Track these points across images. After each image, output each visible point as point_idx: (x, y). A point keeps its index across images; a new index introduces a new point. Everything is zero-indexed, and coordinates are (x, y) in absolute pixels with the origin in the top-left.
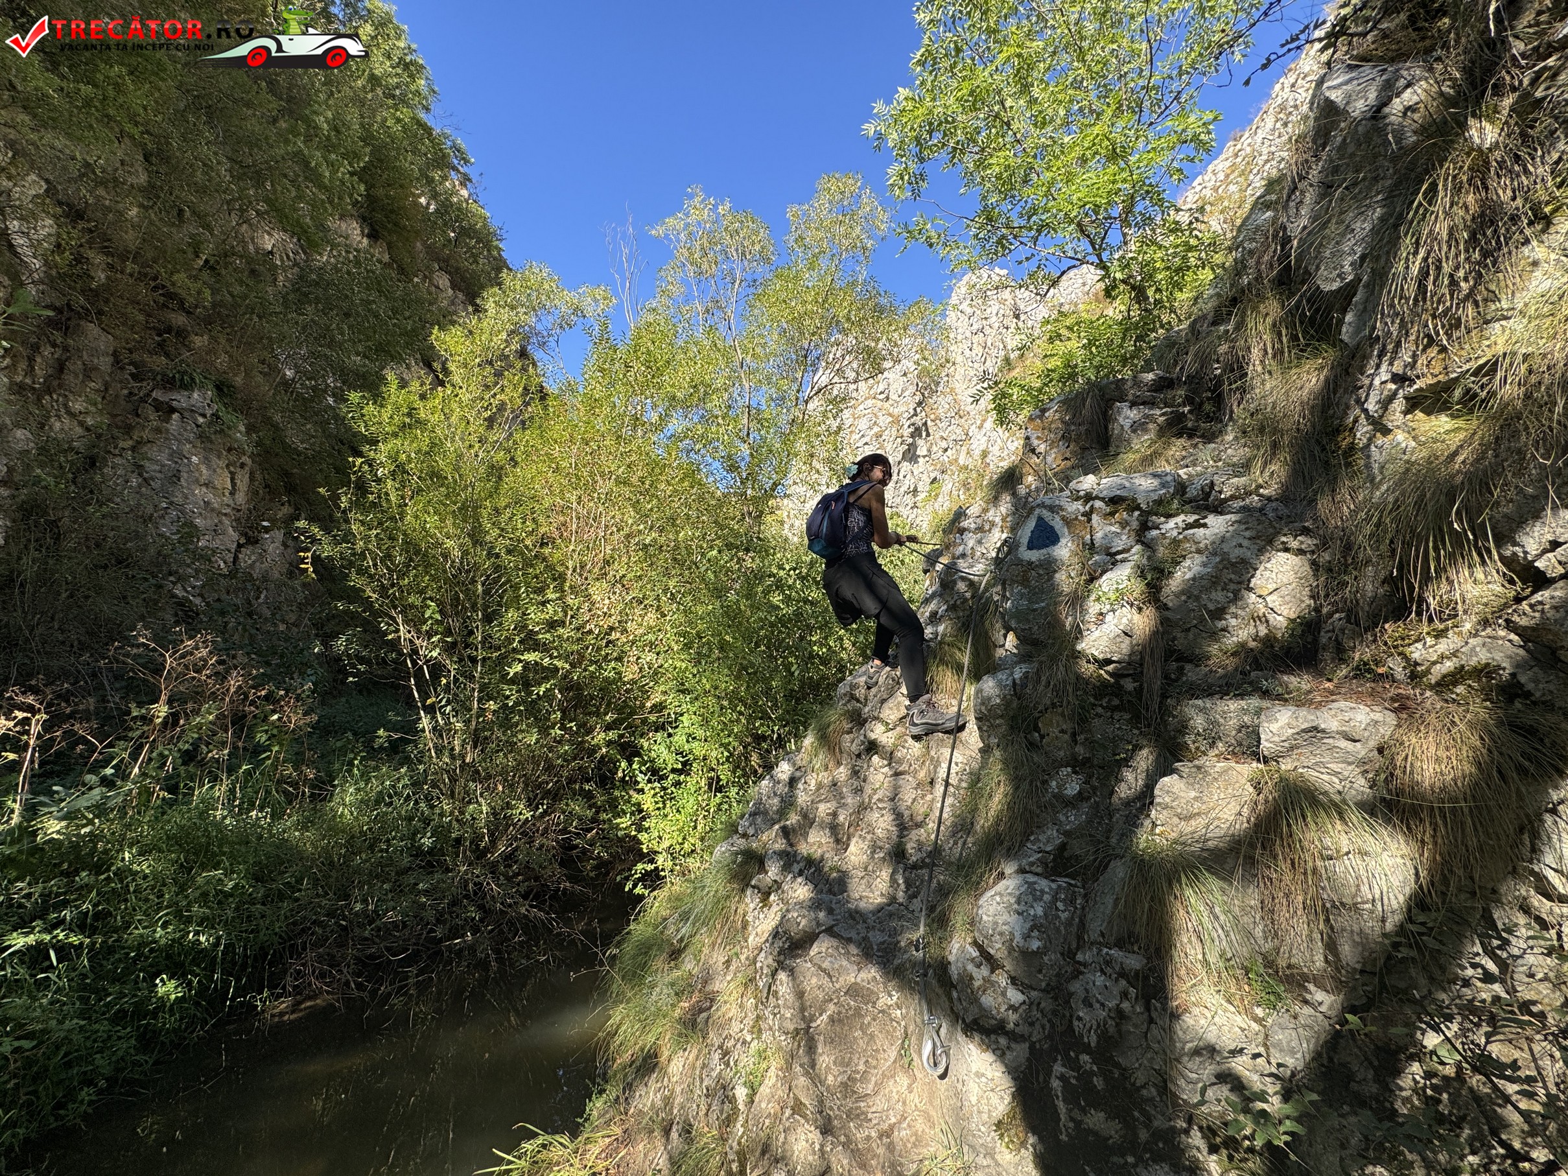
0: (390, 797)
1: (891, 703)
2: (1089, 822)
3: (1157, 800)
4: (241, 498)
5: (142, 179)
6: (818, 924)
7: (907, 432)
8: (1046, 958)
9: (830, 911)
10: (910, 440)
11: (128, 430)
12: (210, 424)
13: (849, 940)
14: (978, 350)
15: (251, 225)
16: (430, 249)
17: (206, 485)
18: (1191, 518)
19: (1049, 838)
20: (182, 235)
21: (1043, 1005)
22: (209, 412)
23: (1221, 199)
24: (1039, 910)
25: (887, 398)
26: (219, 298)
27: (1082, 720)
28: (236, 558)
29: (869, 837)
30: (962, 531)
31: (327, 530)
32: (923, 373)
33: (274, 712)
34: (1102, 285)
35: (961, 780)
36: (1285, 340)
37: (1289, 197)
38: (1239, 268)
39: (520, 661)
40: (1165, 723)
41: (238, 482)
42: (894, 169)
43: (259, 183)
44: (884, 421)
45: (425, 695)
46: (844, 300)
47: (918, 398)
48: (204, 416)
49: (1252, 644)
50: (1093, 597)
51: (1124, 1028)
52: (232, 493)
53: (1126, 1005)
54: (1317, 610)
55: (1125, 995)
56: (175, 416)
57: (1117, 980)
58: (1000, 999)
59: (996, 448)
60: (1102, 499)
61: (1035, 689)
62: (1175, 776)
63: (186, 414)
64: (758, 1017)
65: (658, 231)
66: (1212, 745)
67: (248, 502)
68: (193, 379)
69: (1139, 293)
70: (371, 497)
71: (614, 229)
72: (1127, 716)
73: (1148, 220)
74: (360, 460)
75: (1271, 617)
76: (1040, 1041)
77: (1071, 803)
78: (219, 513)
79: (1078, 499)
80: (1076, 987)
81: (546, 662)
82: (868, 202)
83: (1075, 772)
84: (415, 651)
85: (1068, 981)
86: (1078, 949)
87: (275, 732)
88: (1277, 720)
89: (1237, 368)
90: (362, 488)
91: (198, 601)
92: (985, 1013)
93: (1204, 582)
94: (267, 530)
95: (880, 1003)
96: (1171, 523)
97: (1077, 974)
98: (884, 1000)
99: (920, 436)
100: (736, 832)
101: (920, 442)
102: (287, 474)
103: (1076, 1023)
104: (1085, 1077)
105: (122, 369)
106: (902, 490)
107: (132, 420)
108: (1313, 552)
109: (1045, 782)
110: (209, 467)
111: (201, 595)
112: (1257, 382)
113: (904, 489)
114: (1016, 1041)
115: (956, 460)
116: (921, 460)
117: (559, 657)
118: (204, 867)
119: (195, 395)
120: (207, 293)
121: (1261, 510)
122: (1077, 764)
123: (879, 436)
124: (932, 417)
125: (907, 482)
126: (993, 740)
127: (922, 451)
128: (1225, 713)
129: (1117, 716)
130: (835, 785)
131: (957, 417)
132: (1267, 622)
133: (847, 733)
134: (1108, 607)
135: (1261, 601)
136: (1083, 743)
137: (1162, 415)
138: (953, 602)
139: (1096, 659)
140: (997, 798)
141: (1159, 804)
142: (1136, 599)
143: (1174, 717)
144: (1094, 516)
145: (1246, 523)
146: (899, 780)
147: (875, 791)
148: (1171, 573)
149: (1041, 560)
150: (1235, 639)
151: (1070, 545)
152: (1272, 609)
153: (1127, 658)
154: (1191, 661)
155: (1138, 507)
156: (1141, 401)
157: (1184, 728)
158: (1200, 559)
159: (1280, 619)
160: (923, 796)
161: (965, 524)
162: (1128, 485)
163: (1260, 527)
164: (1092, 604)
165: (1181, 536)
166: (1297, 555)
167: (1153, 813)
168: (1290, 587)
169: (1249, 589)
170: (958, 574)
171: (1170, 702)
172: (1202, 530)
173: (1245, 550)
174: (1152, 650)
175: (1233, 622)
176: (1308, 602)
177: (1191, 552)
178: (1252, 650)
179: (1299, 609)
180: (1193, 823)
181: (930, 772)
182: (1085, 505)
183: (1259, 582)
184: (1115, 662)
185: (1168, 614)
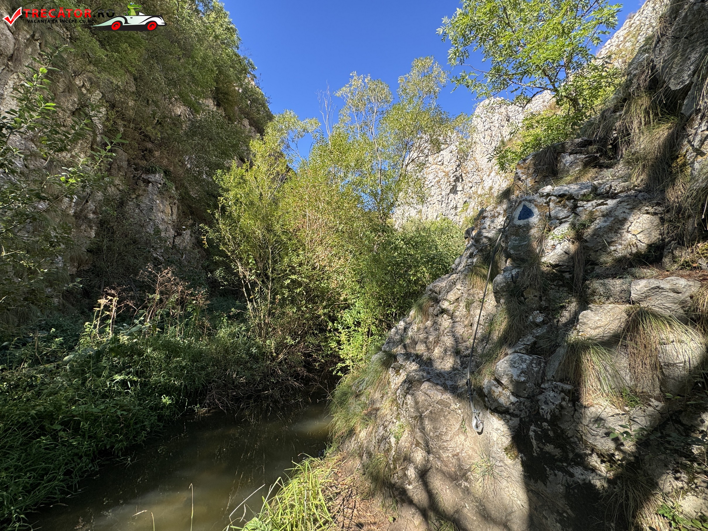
0: (238, 335)
1: (451, 293)
2: (548, 332)
3: (580, 321)
4: (175, 217)
5: (134, 89)
6: (423, 378)
7: (452, 179)
8: (527, 385)
9: (428, 373)
10: (454, 183)
11: (134, 190)
12: (163, 187)
13: (437, 384)
14: (488, 138)
15: (173, 104)
16: (241, 109)
17: (162, 212)
18: (600, 201)
19: (529, 339)
20: (149, 110)
21: (526, 404)
22: (162, 182)
23: (621, 51)
24: (524, 366)
25: (443, 164)
26: (163, 136)
27: (544, 291)
28: (174, 241)
29: (443, 347)
30: (484, 218)
31: (211, 227)
32: (460, 151)
33: (194, 300)
34: (554, 100)
35: (485, 323)
36: (651, 116)
37: (656, 45)
38: (628, 84)
39: (289, 279)
40: (585, 292)
41: (173, 210)
42: (451, 51)
43: (175, 86)
44: (441, 174)
45: (249, 295)
46: (425, 117)
47: (457, 163)
48: (160, 184)
49: (628, 256)
50: (550, 237)
51: (563, 413)
52: (172, 215)
53: (564, 403)
54: (663, 240)
55: (563, 399)
56: (150, 184)
57: (560, 393)
58: (507, 400)
59: (497, 185)
60: (555, 196)
61: (522, 278)
62: (589, 311)
63: (154, 184)
64: (398, 414)
65: (339, 94)
66: (608, 299)
67: (177, 219)
68: (156, 169)
69: (574, 102)
70: (227, 213)
71: (321, 93)
72: (566, 289)
73: (579, 65)
74: (222, 198)
75: (639, 244)
76: (524, 418)
77: (537, 325)
78: (167, 223)
79: (543, 196)
80: (541, 397)
81: (300, 279)
82: (437, 69)
83: (541, 313)
84: (245, 277)
85: (537, 395)
86: (542, 383)
87: (194, 307)
88: (639, 285)
89: (626, 132)
90: (223, 209)
91: (161, 258)
92: (501, 405)
93: (605, 229)
94: (184, 230)
95: (452, 407)
96: (590, 204)
97: (541, 393)
98: (453, 406)
99: (459, 181)
100: (381, 350)
101: (459, 184)
102: (190, 207)
103: (541, 411)
104: (545, 432)
105: (131, 166)
106: (450, 207)
107: (135, 187)
108: (661, 214)
109: (526, 317)
110: (163, 205)
111: (162, 256)
112: (636, 138)
113: (451, 206)
114: (513, 417)
115: (477, 192)
116: (459, 193)
117: (305, 278)
118: (174, 357)
119: (157, 176)
120: (159, 135)
121: (635, 196)
122: (541, 310)
123: (438, 182)
124: (465, 172)
125: (452, 203)
126: (502, 301)
127: (459, 188)
128: (614, 285)
129: (561, 289)
130: (426, 328)
131: (477, 171)
132: (637, 246)
133: (432, 307)
134: (557, 242)
135: (634, 237)
136: (545, 300)
137: (585, 158)
138: (481, 248)
139: (551, 265)
140: (504, 324)
141: (581, 322)
142: (571, 238)
143: (589, 288)
144: (551, 203)
145: (628, 202)
146: (456, 324)
147: (446, 329)
148: (588, 226)
149: (524, 224)
150: (620, 255)
151: (539, 217)
152: (639, 241)
153: (566, 264)
154: (598, 265)
155: (573, 198)
156: (575, 152)
157: (594, 293)
158: (604, 219)
159: (644, 245)
160: (467, 331)
161: (485, 214)
162: (568, 189)
163: (634, 203)
164: (550, 241)
165: (594, 210)
166: (653, 215)
167: (578, 327)
168: (649, 230)
169: (628, 232)
170: (482, 235)
171: (588, 282)
172: (605, 206)
173: (627, 214)
174: (579, 260)
175: (620, 247)
176: (658, 237)
177: (599, 216)
178: (629, 259)
179: (653, 240)
180: (597, 330)
181: (470, 321)
182: (546, 199)
183: (633, 228)
184: (560, 265)
185: (587, 244)
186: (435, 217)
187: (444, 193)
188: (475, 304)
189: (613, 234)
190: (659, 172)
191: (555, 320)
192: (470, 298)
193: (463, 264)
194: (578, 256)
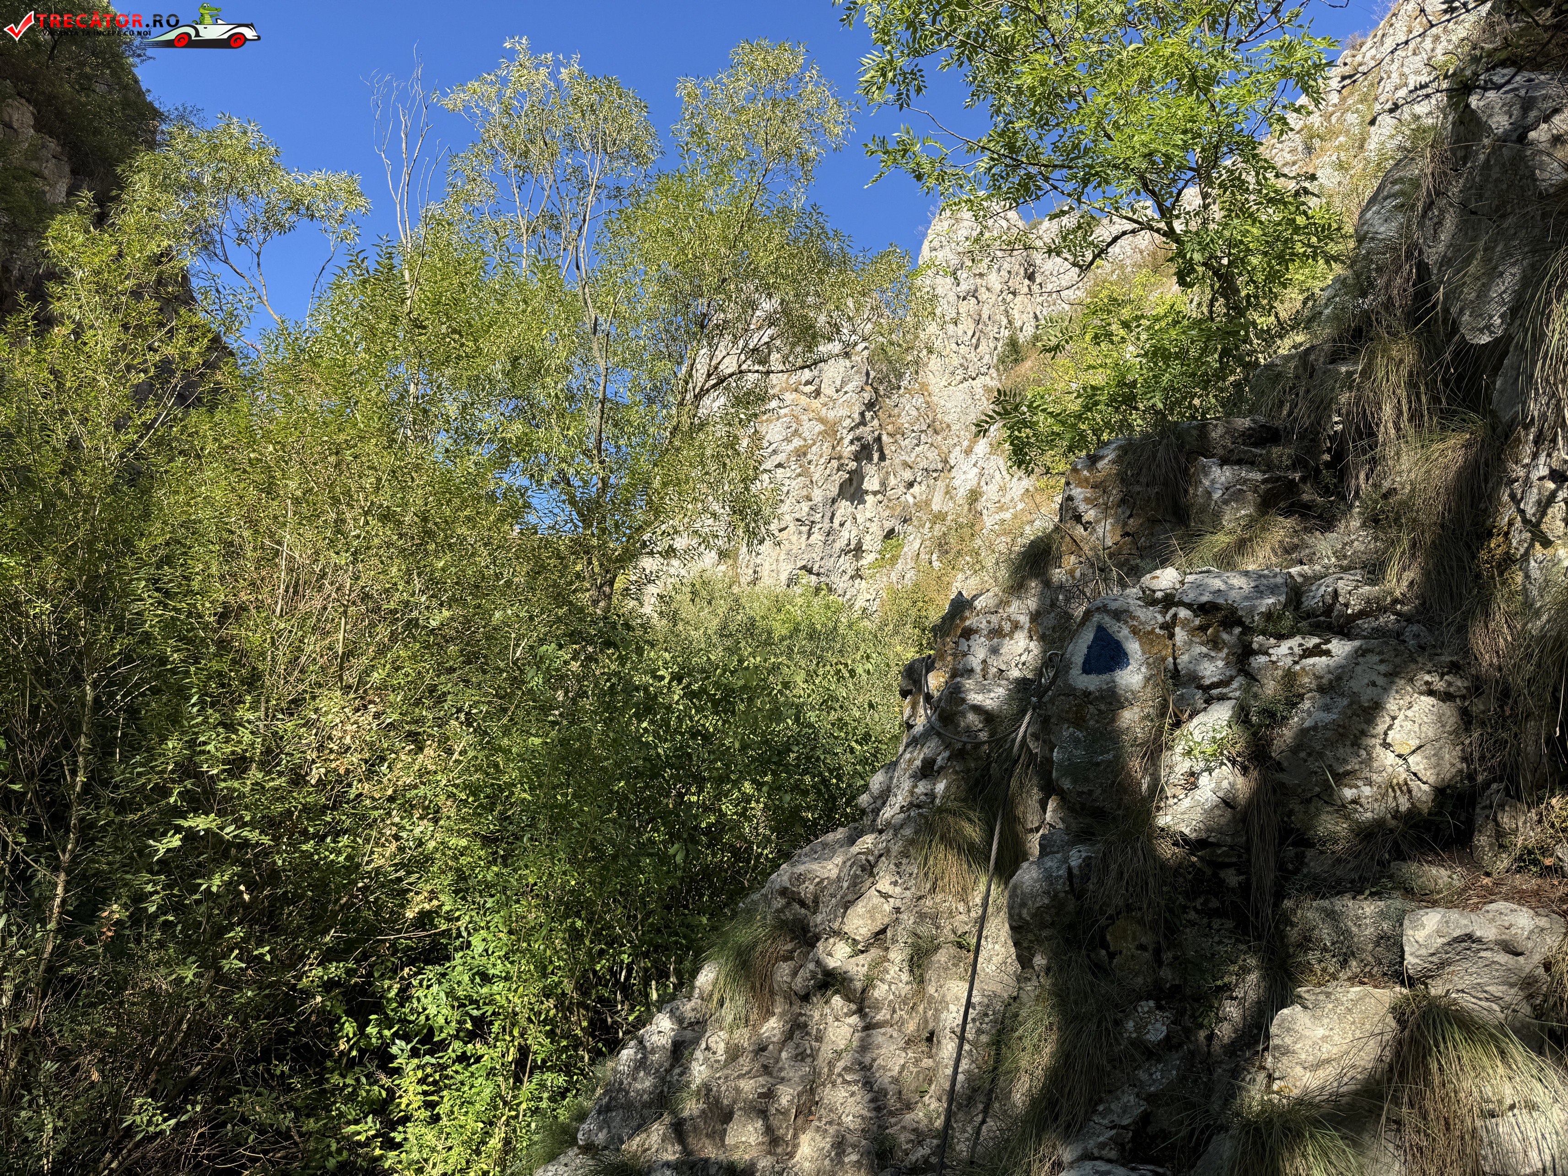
1: (860, 908)
2: (1182, 1079)
3: (1276, 1041)
7: (848, 450)
10: (853, 465)
14: (967, 325)
18: (1311, 642)
19: (1127, 1106)
25: (818, 393)
27: (1169, 929)
29: (831, 1130)
30: (968, 633)
32: (877, 355)
35: (980, 1032)
40: (1282, 936)
42: (871, 60)
44: (811, 429)
47: (867, 396)
49: (1389, 820)
50: (1180, 749)
54: (1471, 777)
60: (1188, 606)
61: (1101, 883)
62: (1298, 1008)
65: (455, 101)
66: (1344, 963)
69: (1225, 283)
71: (388, 84)
72: (1230, 924)
73: (1237, 181)
75: (1414, 784)
77: (1151, 1054)
79: (1153, 602)
81: (228, 831)
83: (1160, 1008)
88: (1423, 926)
89: (1364, 427)
93: (1329, 734)
96: (1284, 648)
99: (870, 459)
100: (574, 1141)
101: (869, 469)
106: (837, 546)
108: (1463, 698)
109: (1117, 1023)
112: (1390, 452)
113: (840, 544)
115: (928, 503)
116: (869, 499)
121: (1398, 635)
122: (1162, 996)
123: (801, 453)
124: (890, 428)
125: (845, 534)
126: (1039, 961)
127: (871, 483)
128: (1358, 918)
129: (1216, 923)
130: (763, 1049)
131: (930, 432)
132: (1410, 791)
133: (786, 959)
134: (1202, 764)
135: (1401, 762)
136: (1170, 964)
137: (1264, 481)
138: (959, 746)
139: (1186, 840)
140: (1048, 1049)
141: (1277, 1047)
142: (1239, 754)
143: (1293, 925)
144: (1177, 630)
145: (1380, 653)
146: (879, 1037)
147: (839, 1054)
148: (1284, 718)
149: (1101, 690)
150: (1369, 815)
151: (1143, 669)
152: (1415, 774)
153: (1229, 839)
154: (1313, 845)
155: (1239, 622)
156: (1235, 457)
157: (1306, 942)
158: (1323, 701)
159: (1425, 787)
160: (917, 1061)
161: (971, 621)
162: (1223, 587)
163: (1398, 660)
164: (1177, 758)
165: (1298, 667)
166: (1444, 701)
167: (1269, 1061)
168: (1437, 745)
169: (1386, 745)
170: (963, 700)
171: (1288, 904)
172: (1324, 658)
173: (1380, 690)
174: (1262, 828)
175: (1367, 791)
176: (1459, 766)
177: (1311, 691)
178: (1391, 831)
179: (1448, 775)
180: (1321, 1073)
181: (926, 1022)
182: (1164, 614)
183: (1398, 736)
184: (1212, 844)
185: (1282, 777)
186: (784, 577)
187: (818, 495)
188: (942, 957)
189: (1349, 750)
190: (1451, 568)
191: (1202, 1034)
192: (923, 930)
193: (899, 799)
194: (1259, 813)
